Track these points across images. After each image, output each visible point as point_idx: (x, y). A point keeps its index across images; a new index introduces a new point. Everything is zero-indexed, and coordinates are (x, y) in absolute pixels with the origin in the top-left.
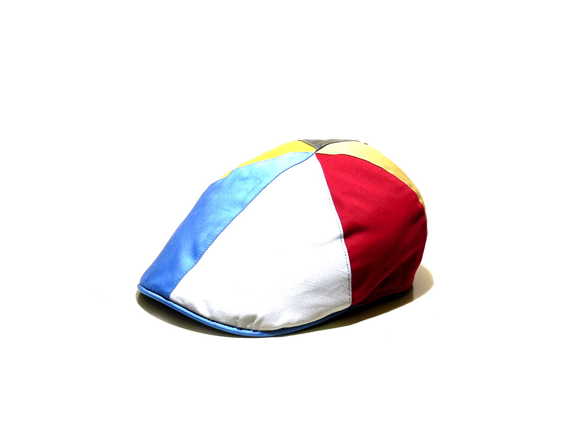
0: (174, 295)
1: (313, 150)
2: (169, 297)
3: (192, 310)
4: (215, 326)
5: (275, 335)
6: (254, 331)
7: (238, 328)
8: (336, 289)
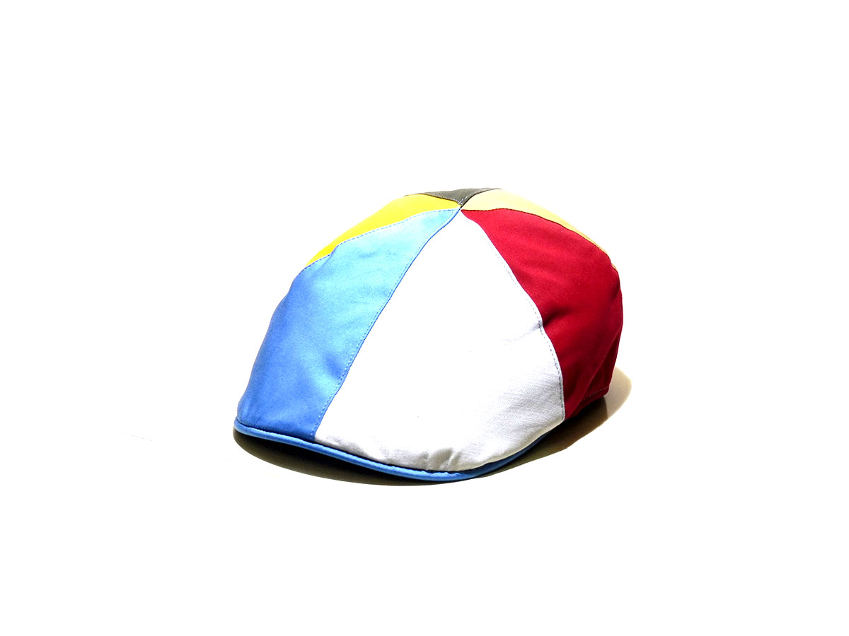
0: (321, 435)
1: (456, 206)
2: (314, 438)
3: (356, 452)
4: (395, 472)
5: (478, 474)
6: (450, 472)
7: (428, 471)
8: (546, 400)
